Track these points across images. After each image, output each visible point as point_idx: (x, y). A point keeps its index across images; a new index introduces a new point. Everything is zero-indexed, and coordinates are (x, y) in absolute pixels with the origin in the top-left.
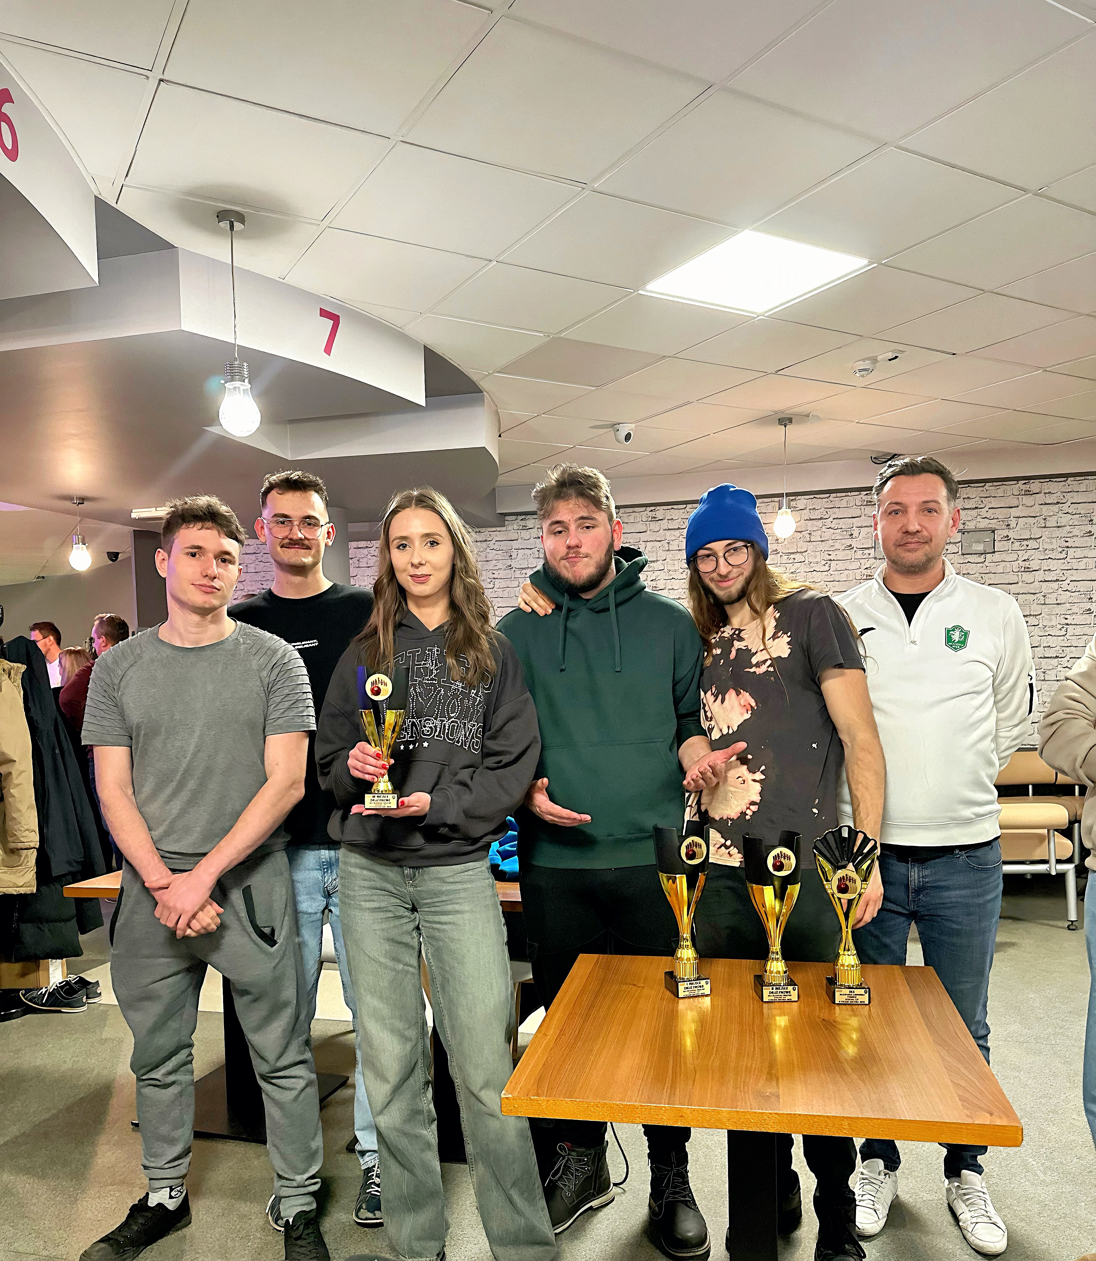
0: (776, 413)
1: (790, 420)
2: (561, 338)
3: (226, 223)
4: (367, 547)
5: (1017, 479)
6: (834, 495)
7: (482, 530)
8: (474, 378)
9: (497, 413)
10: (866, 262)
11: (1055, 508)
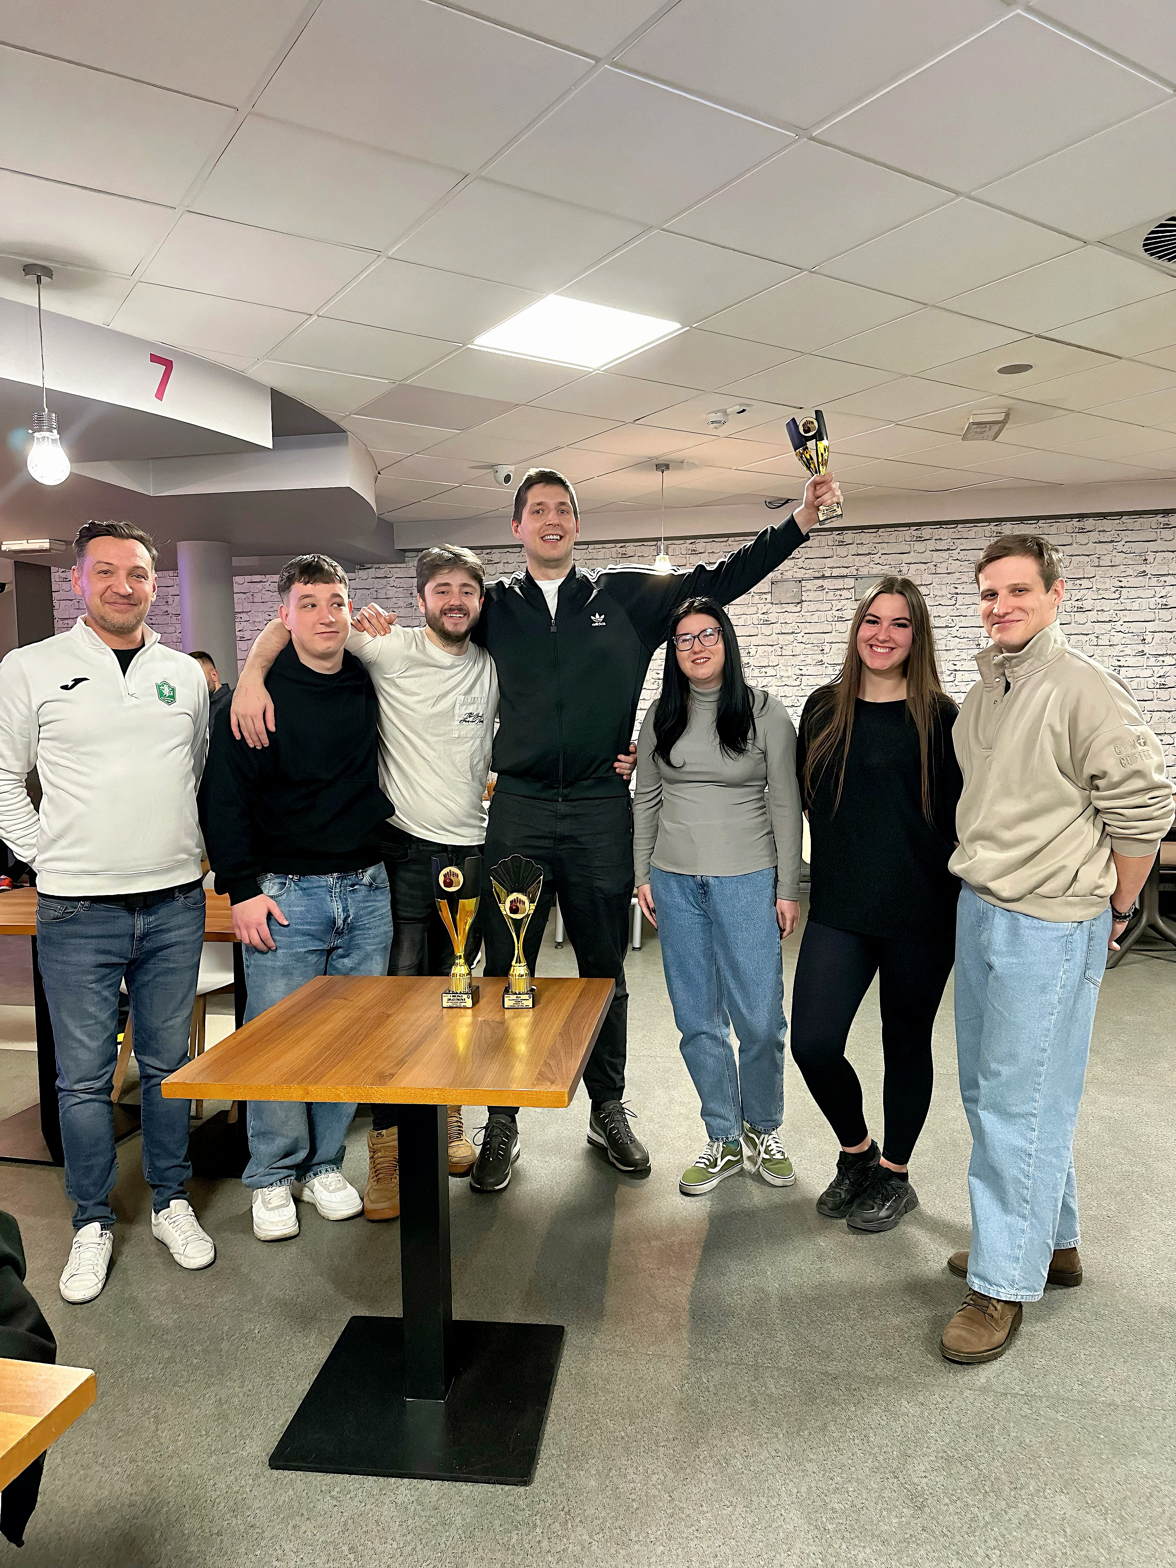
0: (651, 459)
1: (667, 467)
2: (406, 385)
3: (33, 276)
4: (261, 582)
5: (909, 525)
6: (732, 539)
7: (382, 566)
8: (333, 419)
9: (369, 453)
10: (678, 326)
11: (946, 554)
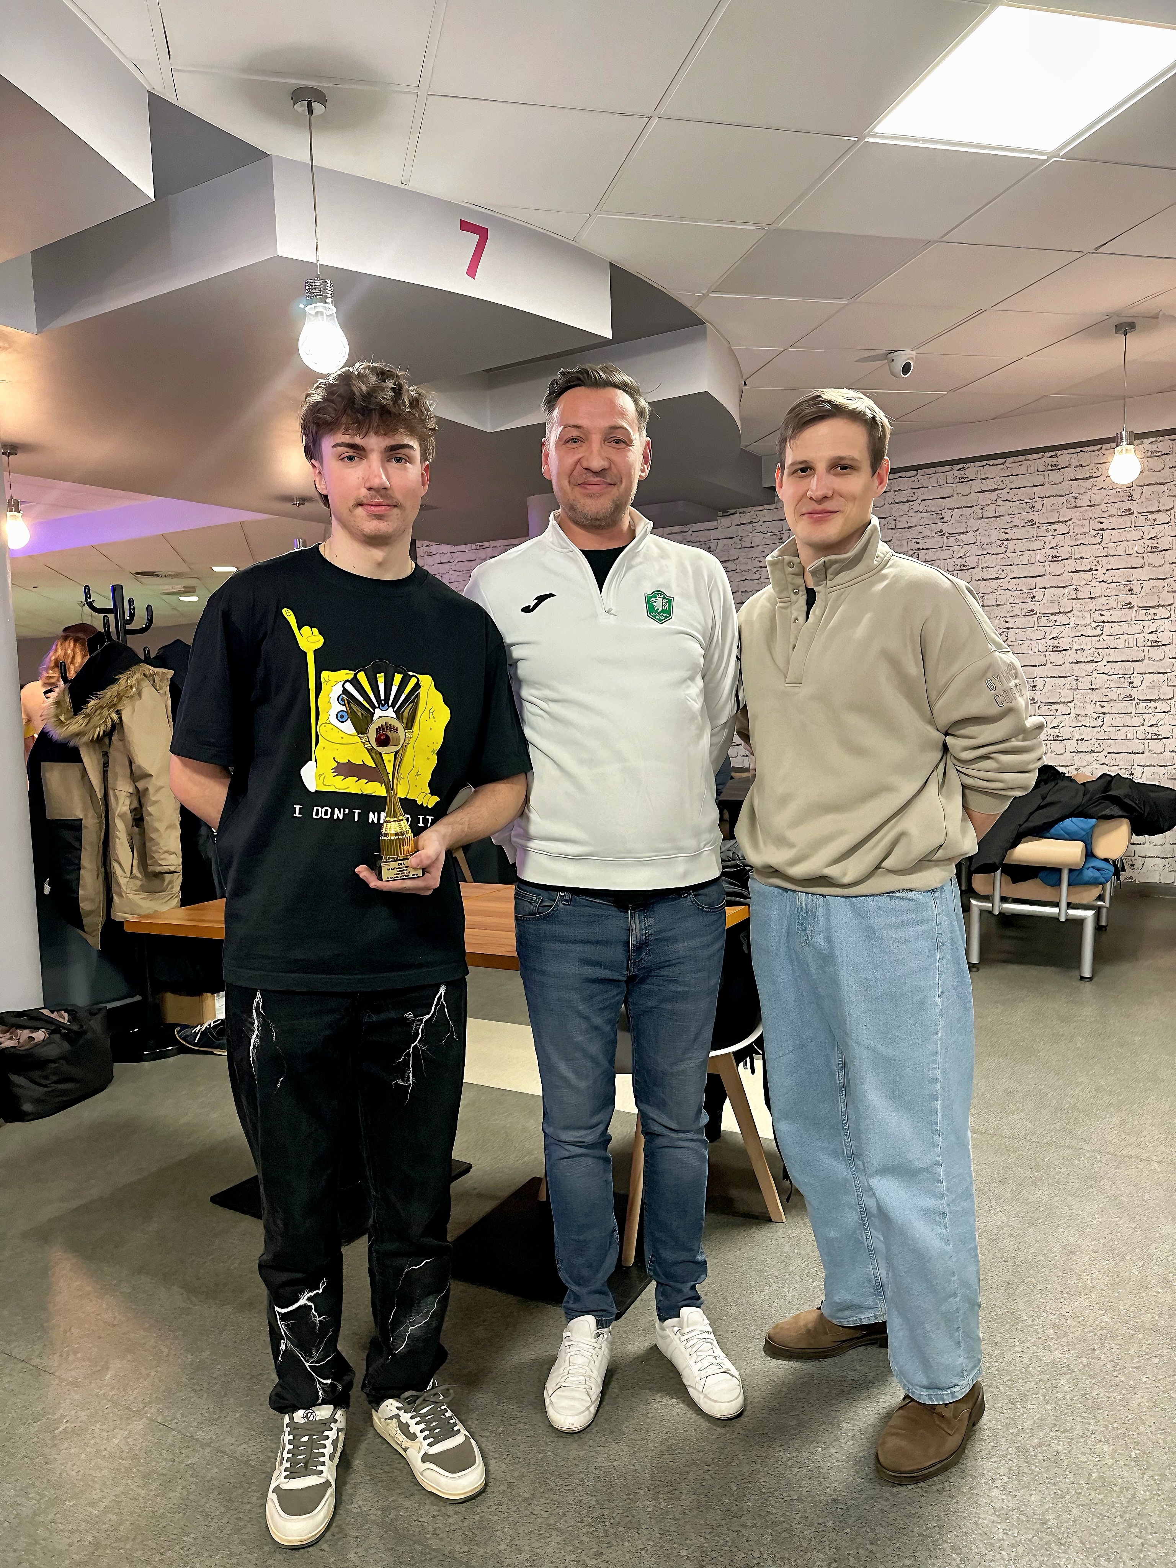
1: (1132, 326)
2: (780, 229)
3: (302, 106)
8: (688, 304)
9: (732, 351)
